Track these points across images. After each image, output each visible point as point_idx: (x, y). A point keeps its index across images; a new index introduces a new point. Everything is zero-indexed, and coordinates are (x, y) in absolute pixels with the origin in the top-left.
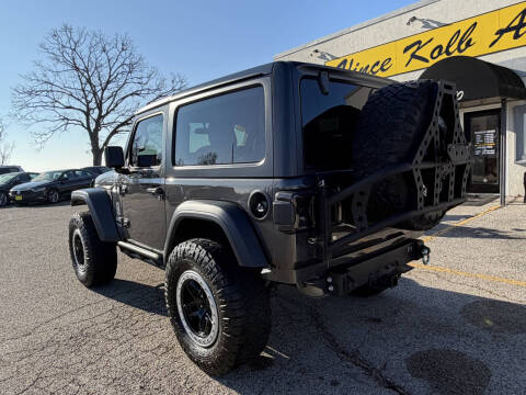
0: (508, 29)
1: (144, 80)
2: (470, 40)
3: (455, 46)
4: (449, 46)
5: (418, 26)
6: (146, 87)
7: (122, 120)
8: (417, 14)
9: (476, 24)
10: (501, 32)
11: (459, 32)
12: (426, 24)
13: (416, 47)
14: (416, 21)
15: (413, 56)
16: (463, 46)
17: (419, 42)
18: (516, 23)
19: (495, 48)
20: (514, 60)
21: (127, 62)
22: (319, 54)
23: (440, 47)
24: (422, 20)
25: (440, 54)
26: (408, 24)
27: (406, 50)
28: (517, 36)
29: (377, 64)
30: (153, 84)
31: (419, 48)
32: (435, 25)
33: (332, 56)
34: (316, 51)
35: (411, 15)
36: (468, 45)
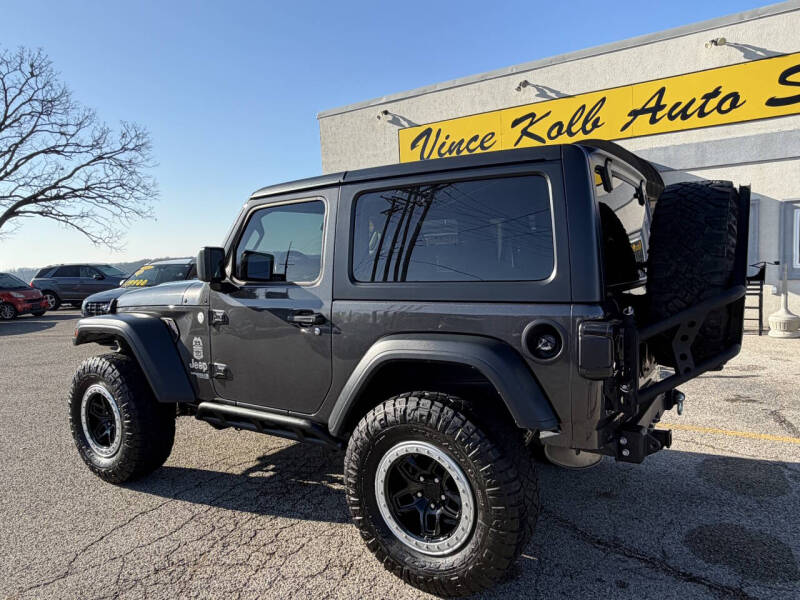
0: (643, 111)
1: (71, 130)
2: (598, 119)
3: (579, 125)
4: (571, 124)
5: (530, 94)
6: (72, 141)
7: (26, 193)
8: (528, 77)
9: (604, 100)
10: (635, 114)
11: (584, 107)
12: (541, 92)
13: (528, 121)
14: (528, 87)
15: (525, 132)
16: (589, 127)
17: (532, 115)
18: (652, 104)
19: (628, 132)
20: (652, 150)
21: (40, 95)
22: (390, 118)
23: (560, 124)
24: (536, 87)
25: (559, 133)
26: (519, 89)
27: (515, 123)
28: (653, 121)
29: (475, 138)
30: (86, 136)
31: (531, 124)
32: (553, 95)
33: (409, 122)
34: (386, 113)
35: (522, 78)
36: (595, 125)
